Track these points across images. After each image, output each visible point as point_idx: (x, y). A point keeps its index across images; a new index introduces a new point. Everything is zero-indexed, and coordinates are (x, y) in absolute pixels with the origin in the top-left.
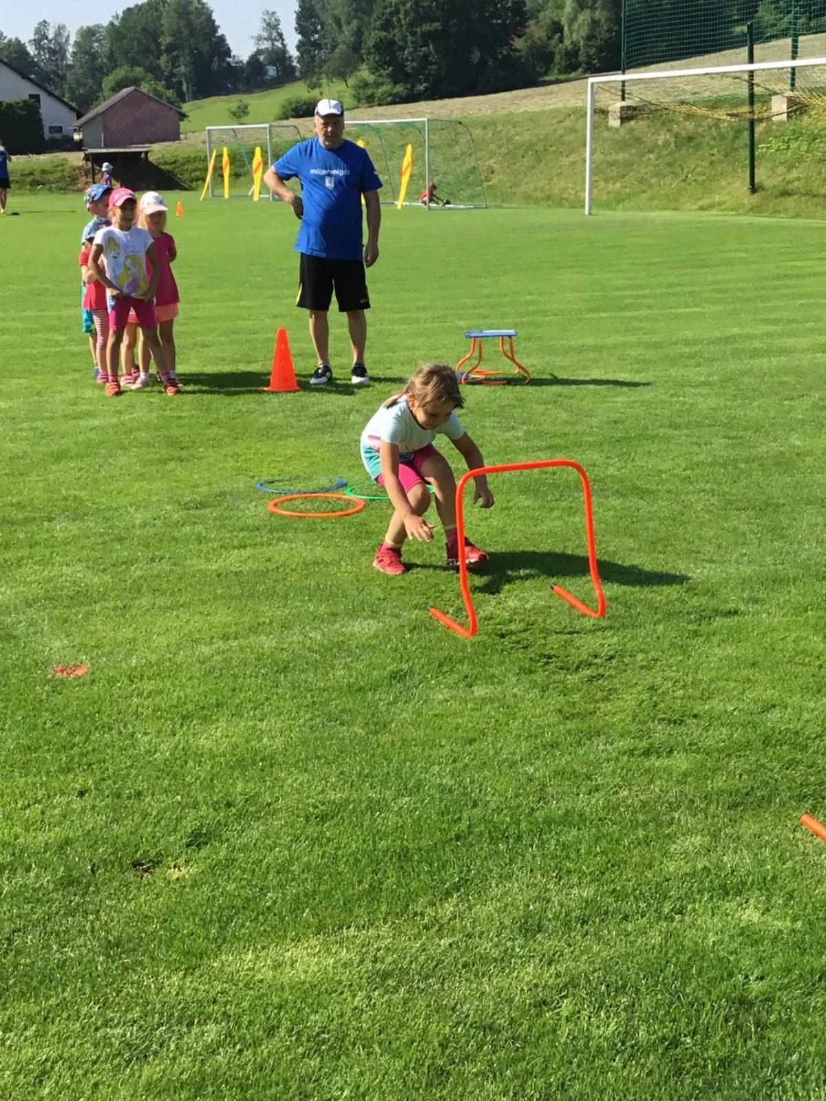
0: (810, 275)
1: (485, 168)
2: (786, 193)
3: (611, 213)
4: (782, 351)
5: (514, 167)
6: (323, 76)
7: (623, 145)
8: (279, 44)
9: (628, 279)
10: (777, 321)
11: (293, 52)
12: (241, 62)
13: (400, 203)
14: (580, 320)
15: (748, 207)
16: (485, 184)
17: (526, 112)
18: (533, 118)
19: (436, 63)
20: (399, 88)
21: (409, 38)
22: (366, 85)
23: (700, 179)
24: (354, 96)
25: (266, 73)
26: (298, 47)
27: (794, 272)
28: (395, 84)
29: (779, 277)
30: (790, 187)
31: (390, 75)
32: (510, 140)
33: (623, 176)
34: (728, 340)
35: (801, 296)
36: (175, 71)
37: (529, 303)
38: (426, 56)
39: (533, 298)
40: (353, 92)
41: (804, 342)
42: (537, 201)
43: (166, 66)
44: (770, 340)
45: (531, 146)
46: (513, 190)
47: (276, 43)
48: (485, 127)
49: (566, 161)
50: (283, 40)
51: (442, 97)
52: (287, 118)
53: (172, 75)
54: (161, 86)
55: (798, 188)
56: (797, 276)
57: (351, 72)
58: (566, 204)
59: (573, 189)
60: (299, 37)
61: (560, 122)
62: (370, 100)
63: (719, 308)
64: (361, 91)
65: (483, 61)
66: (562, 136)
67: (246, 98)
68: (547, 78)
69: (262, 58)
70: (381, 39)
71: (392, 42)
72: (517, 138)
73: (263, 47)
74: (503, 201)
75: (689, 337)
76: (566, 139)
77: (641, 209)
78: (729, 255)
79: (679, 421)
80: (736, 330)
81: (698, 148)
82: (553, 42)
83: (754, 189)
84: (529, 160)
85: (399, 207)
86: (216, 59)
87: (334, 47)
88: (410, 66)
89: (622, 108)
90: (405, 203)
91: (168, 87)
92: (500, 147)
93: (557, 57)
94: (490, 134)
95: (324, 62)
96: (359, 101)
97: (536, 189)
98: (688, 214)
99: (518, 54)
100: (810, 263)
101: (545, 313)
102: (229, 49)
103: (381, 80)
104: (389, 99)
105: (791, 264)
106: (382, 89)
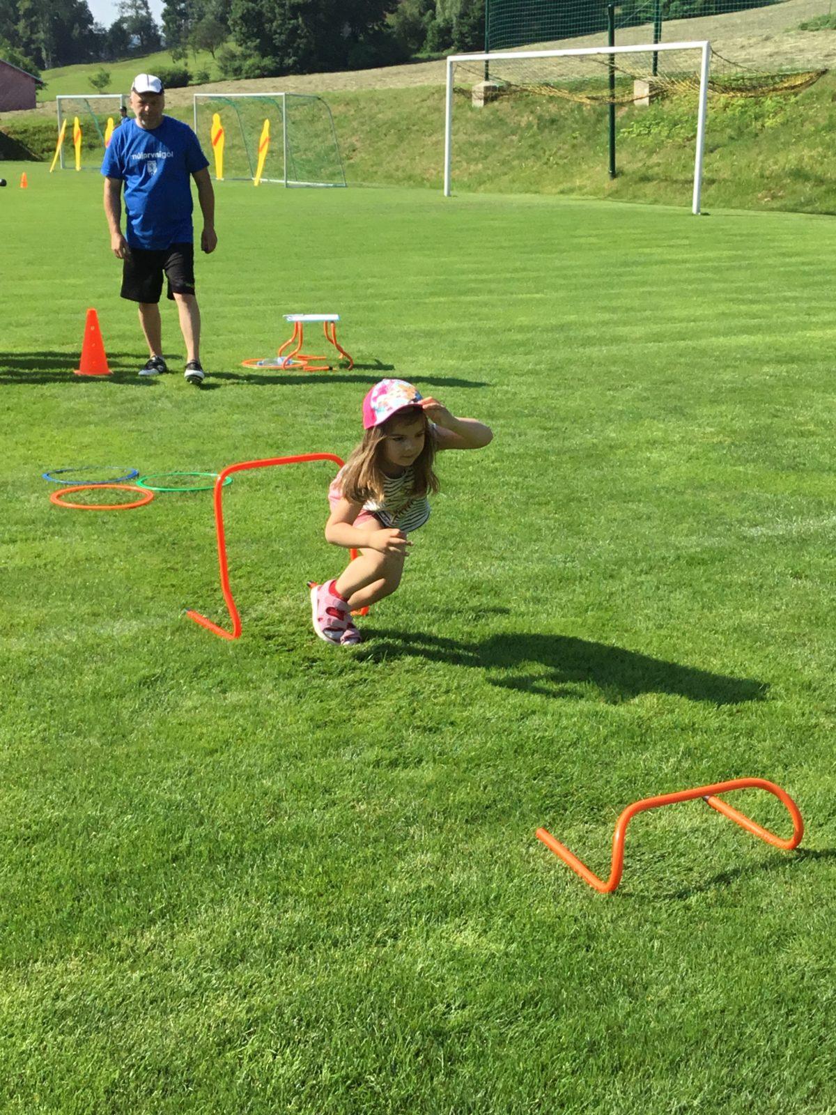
0: (657, 263)
1: (346, 145)
2: (645, 179)
3: (471, 194)
4: (615, 340)
5: (376, 146)
6: (189, 46)
7: (486, 126)
8: (143, 12)
9: (475, 263)
10: (614, 310)
11: (159, 21)
12: (104, 29)
13: (257, 179)
14: (418, 304)
15: (607, 193)
16: (347, 162)
17: (390, 89)
18: (396, 96)
19: (306, 37)
20: (268, 62)
21: (277, 10)
22: (233, 57)
23: (561, 162)
24: (221, 68)
25: (130, 42)
26: (164, 16)
27: (643, 259)
28: (263, 56)
29: (625, 264)
30: (650, 172)
31: (256, 48)
32: (372, 118)
33: (486, 157)
34: (561, 327)
35: (644, 283)
36: (34, 37)
37: (368, 286)
38: (296, 28)
39: (375, 280)
40: (221, 64)
41: (639, 331)
42: (398, 181)
43: (25, 32)
44: (604, 329)
45: (393, 124)
46: (375, 168)
47: (140, 11)
48: (348, 104)
49: (429, 141)
50: (148, 8)
51: (311, 72)
53: (31, 41)
54: (18, 52)
55: (657, 174)
56: (644, 264)
57: (218, 44)
58: (428, 185)
59: (435, 169)
60: (165, 5)
61: (423, 101)
62: (238, 73)
63: (562, 294)
64: (228, 63)
65: (354, 36)
66: (425, 115)
67: (108, 67)
68: (419, 55)
69: (125, 26)
70: (248, 9)
71: (260, 14)
72: (380, 116)
73: (126, 15)
74: (364, 180)
75: (526, 323)
76: (430, 117)
77: (501, 191)
78: (582, 240)
79: (497, 410)
80: (573, 317)
81: (560, 130)
82: (426, 19)
83: (614, 174)
84: (391, 138)
85: (256, 184)
86: (77, 25)
87: (200, 18)
88: (278, 39)
89: (487, 88)
90: (262, 180)
91: (26, 54)
92: (363, 124)
93: (430, 35)
94: (352, 112)
95: (190, 32)
96: (226, 73)
97: (397, 170)
98: (548, 198)
99: (390, 31)
100: (660, 250)
101: (385, 296)
102: (91, 15)
103: (248, 52)
104: (258, 72)
105: (640, 250)
106: (250, 62)
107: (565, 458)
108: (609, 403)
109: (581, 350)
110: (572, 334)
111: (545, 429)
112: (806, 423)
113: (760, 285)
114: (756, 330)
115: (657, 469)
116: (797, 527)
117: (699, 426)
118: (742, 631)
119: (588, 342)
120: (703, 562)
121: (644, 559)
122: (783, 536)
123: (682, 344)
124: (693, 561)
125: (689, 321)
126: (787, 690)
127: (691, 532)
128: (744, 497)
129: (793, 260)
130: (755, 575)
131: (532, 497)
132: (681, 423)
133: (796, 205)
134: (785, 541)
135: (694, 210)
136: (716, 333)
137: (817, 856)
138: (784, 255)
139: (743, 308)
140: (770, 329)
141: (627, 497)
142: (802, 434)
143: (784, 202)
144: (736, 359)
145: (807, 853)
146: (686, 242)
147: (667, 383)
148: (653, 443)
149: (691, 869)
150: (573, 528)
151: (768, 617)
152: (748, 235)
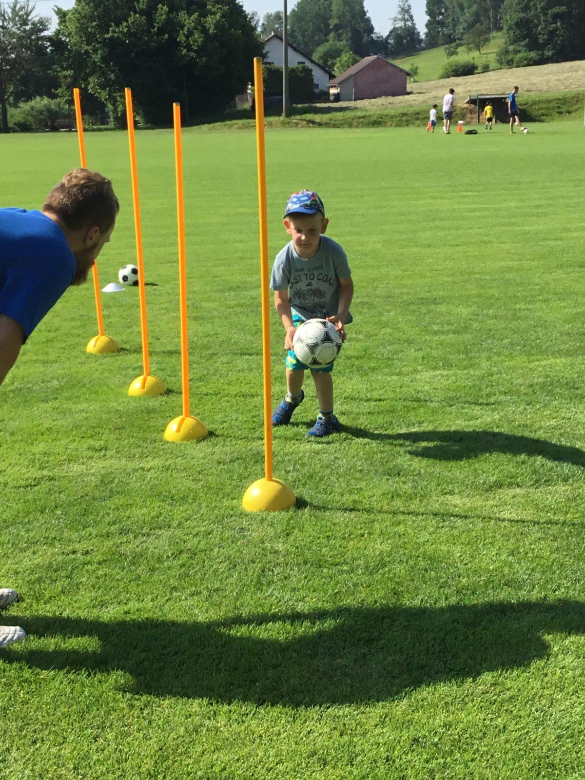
20: (532, 55)
22: (505, 52)
24: (498, 60)
26: (426, 26)
28: (530, 51)
31: (526, 45)
38: (556, 29)
52: (448, 77)
60: (428, 18)
62: (510, 64)
64: (503, 57)
69: (399, 33)
88: (542, 38)
96: (501, 63)
103: (518, 49)
104: (526, 62)
106: (519, 55)
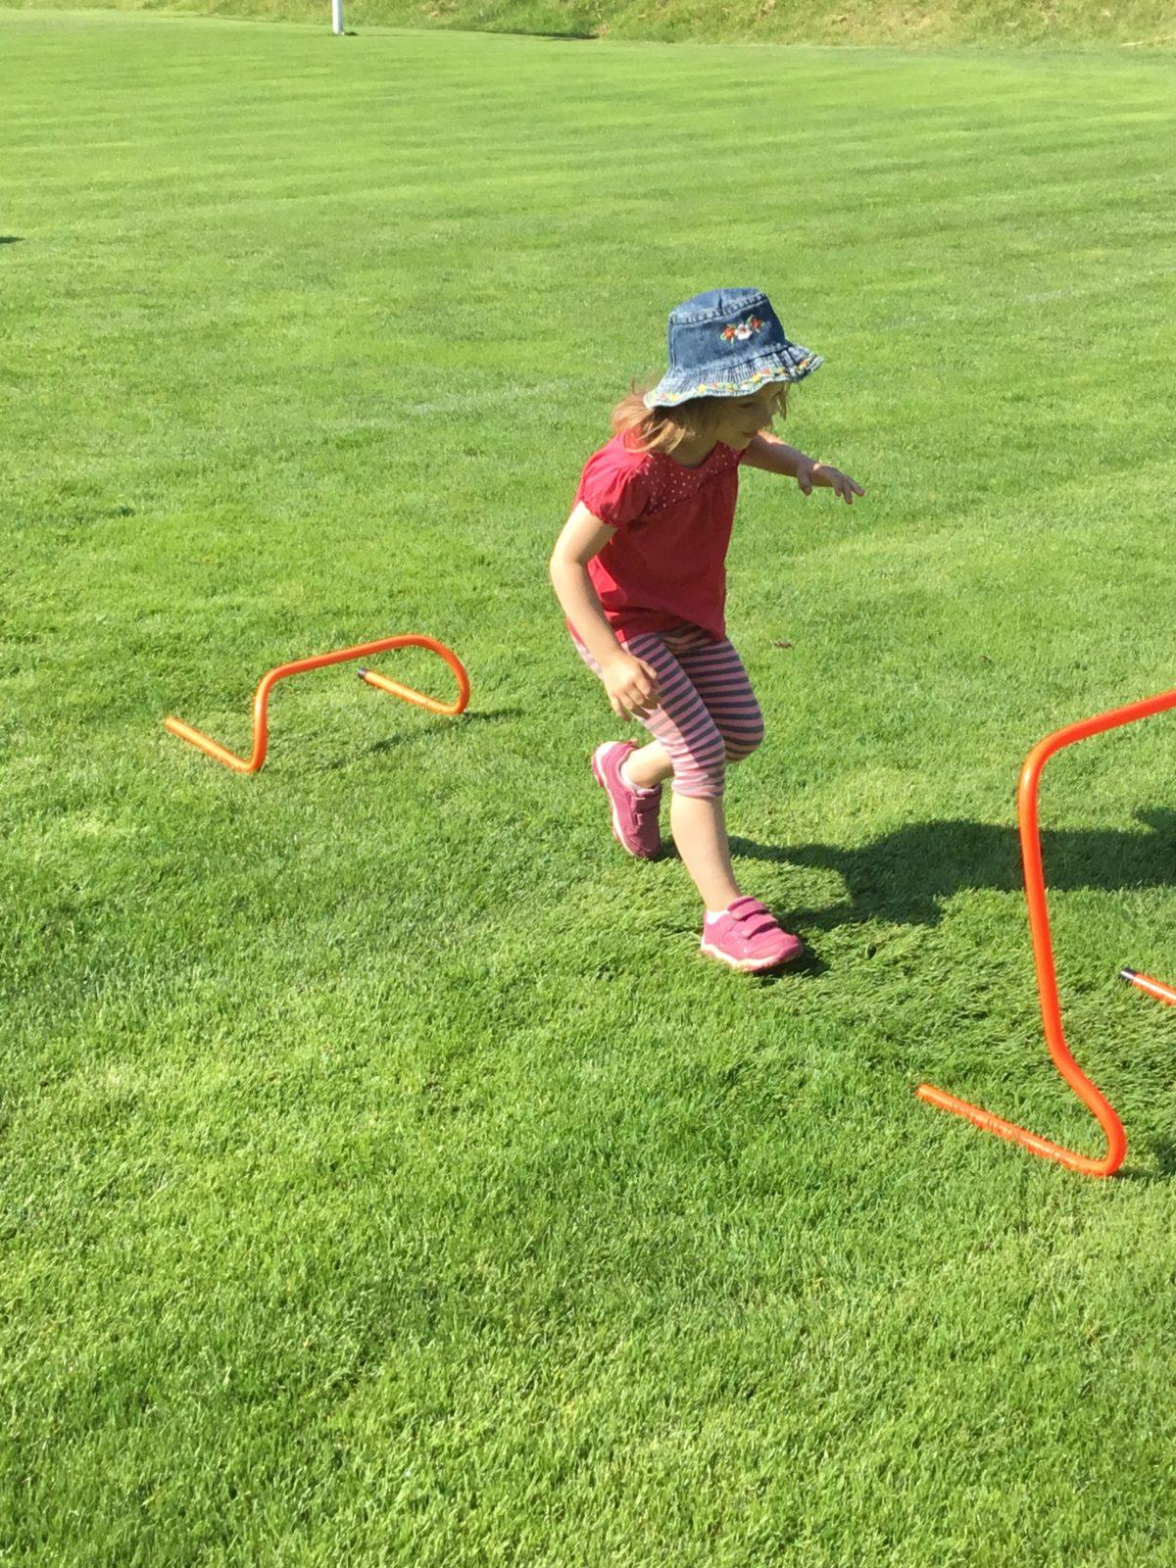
0: (287, 99)
3: (14, 11)
4: (233, 196)
9: (28, 103)
10: (231, 159)
27: (267, 94)
29: (244, 100)
34: (159, 183)
35: (270, 126)
41: (264, 184)
44: (219, 183)
63: (156, 141)
75: (109, 179)
79: (79, 287)
80: (175, 170)
100: (289, 82)
105: (264, 82)
107: (177, 339)
108: (231, 272)
109: (189, 210)
110: (175, 190)
111: (147, 307)
112: (485, 287)
113: (427, 124)
114: (425, 178)
115: (296, 347)
116: (471, 401)
117: (350, 295)
118: (405, 512)
119: (197, 199)
120: (357, 444)
121: (283, 444)
122: (454, 412)
123: (324, 199)
124: (343, 445)
125: (333, 170)
126: (457, 567)
127: (341, 413)
128: (406, 372)
129: (470, 91)
130: (421, 454)
131: (135, 386)
132: (326, 293)
133: (474, 19)
134: (455, 416)
135: (336, 29)
136: (370, 185)
137: (487, 717)
138: (457, 85)
139: (406, 153)
140: (439, 178)
141: (258, 380)
142: (479, 300)
143: (457, 16)
144: (396, 215)
145: (475, 716)
146: (327, 70)
147: (307, 246)
148: (290, 318)
149: (346, 743)
150: (190, 417)
151: (436, 497)
152: (408, 61)
